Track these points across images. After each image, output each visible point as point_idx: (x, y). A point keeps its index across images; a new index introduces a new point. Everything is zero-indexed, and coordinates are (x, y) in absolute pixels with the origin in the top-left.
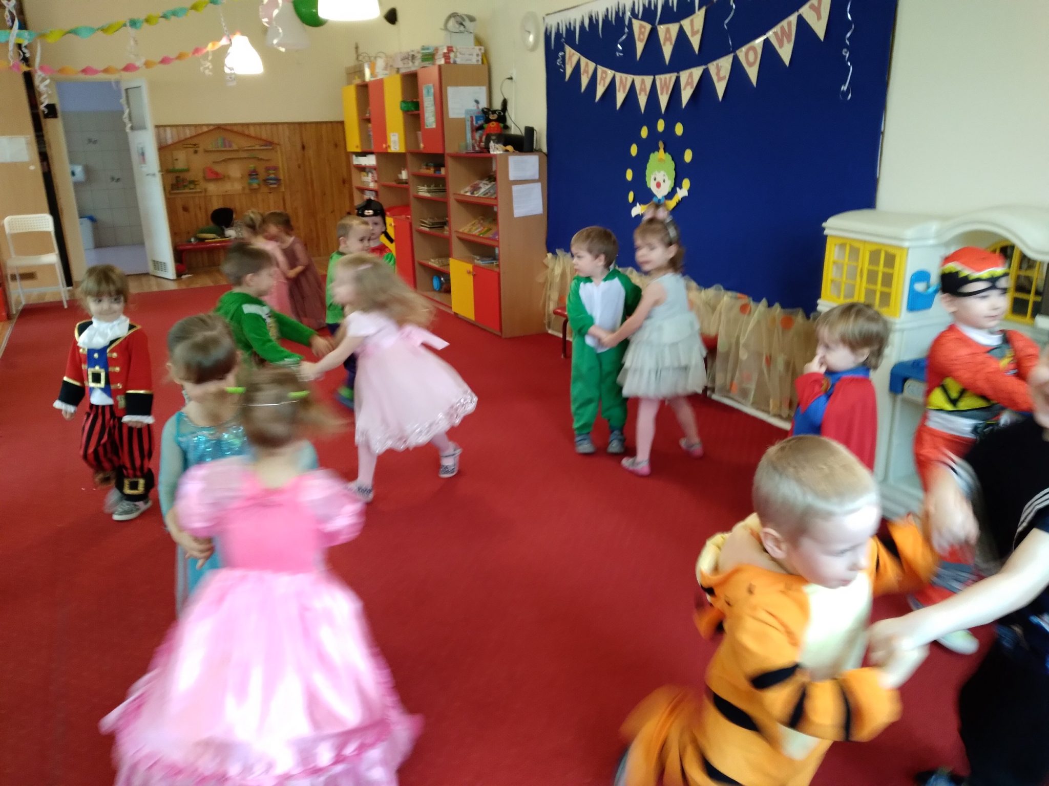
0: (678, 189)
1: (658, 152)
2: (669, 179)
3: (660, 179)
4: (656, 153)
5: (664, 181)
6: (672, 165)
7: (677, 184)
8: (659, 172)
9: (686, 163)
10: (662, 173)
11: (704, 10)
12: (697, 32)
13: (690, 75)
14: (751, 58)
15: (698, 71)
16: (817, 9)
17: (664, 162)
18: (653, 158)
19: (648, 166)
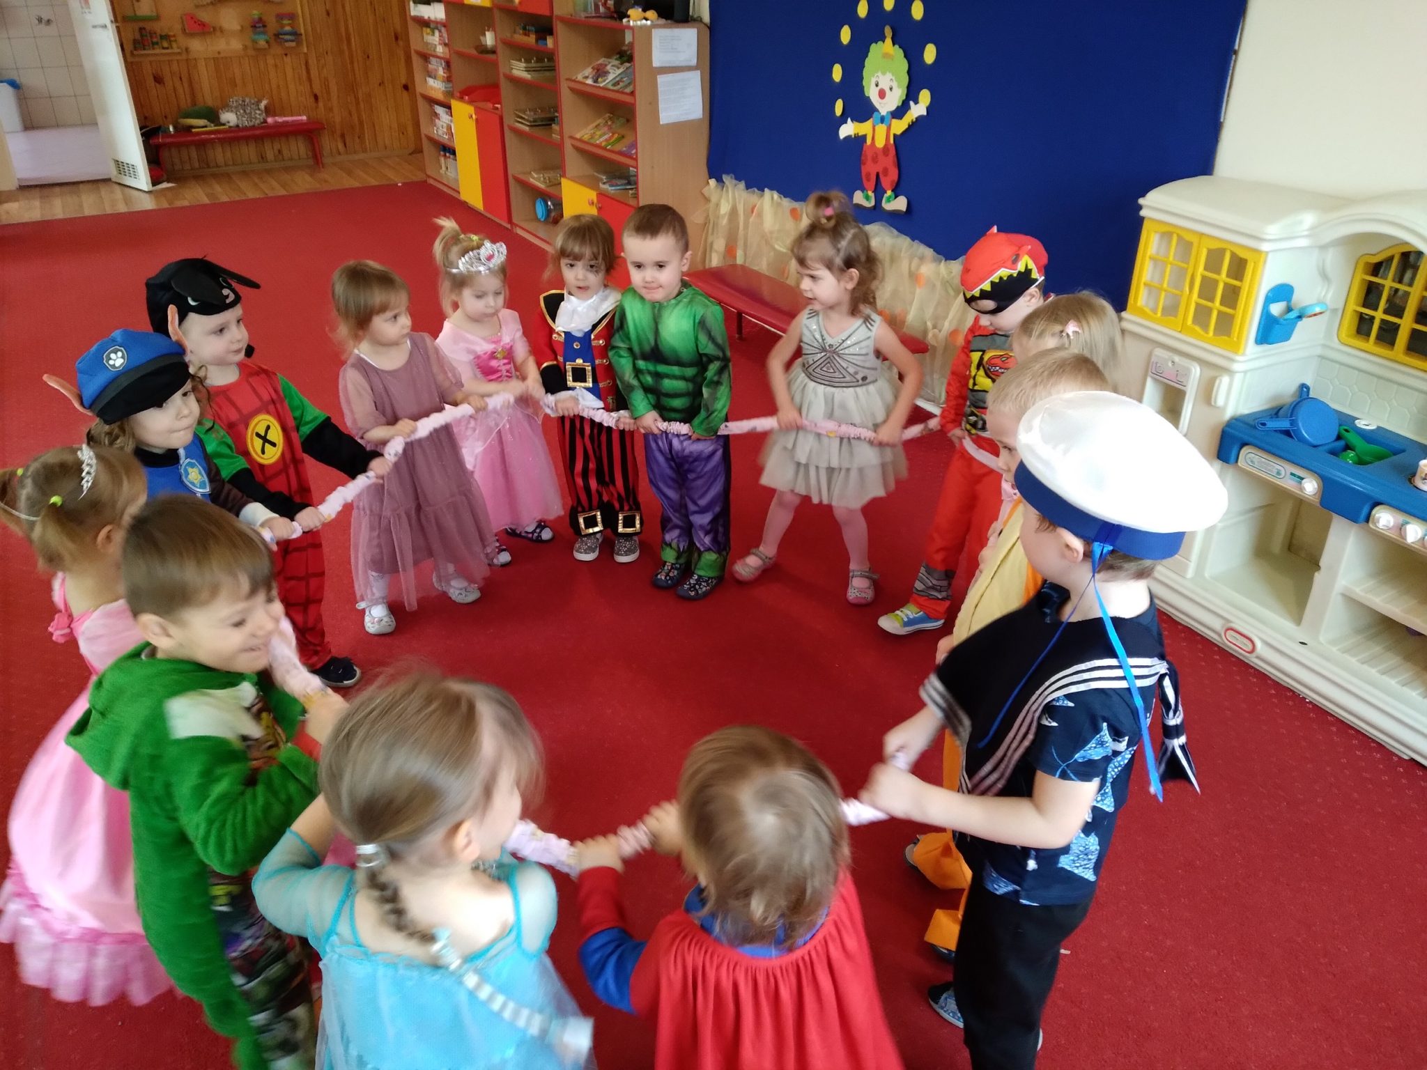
0: (912, 103)
1: (884, 42)
2: (899, 86)
3: (884, 85)
4: (880, 43)
5: (891, 89)
6: (904, 65)
7: (911, 95)
8: (884, 73)
9: (927, 65)
10: (889, 76)
17: (892, 59)
18: (876, 51)
19: (866, 62)
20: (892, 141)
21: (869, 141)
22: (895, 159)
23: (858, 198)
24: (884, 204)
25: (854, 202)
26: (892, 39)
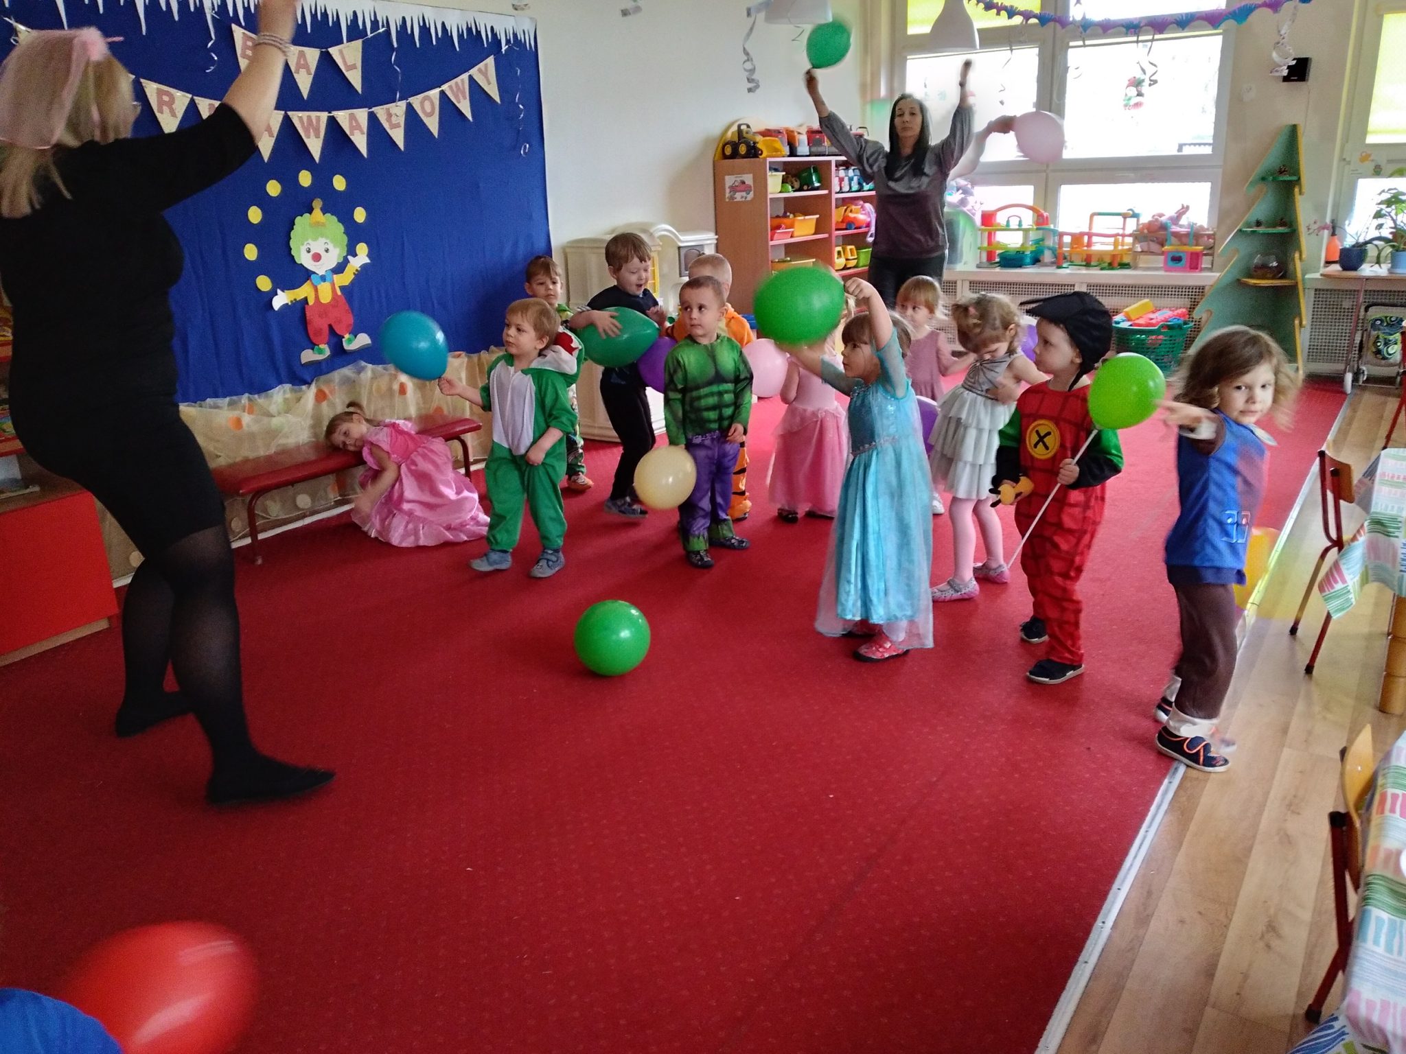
0: (350, 258)
1: (311, 214)
2: (335, 247)
4: (307, 215)
6: (341, 228)
7: (350, 251)
9: (359, 224)
11: (358, 44)
12: (353, 67)
13: (352, 117)
14: (428, 109)
15: (362, 115)
16: (484, 73)
17: (323, 225)
18: (302, 223)
19: (293, 234)
20: (339, 293)
21: (311, 302)
22: (347, 307)
23: (307, 356)
24: (347, 347)
25: (303, 362)
26: (321, 209)
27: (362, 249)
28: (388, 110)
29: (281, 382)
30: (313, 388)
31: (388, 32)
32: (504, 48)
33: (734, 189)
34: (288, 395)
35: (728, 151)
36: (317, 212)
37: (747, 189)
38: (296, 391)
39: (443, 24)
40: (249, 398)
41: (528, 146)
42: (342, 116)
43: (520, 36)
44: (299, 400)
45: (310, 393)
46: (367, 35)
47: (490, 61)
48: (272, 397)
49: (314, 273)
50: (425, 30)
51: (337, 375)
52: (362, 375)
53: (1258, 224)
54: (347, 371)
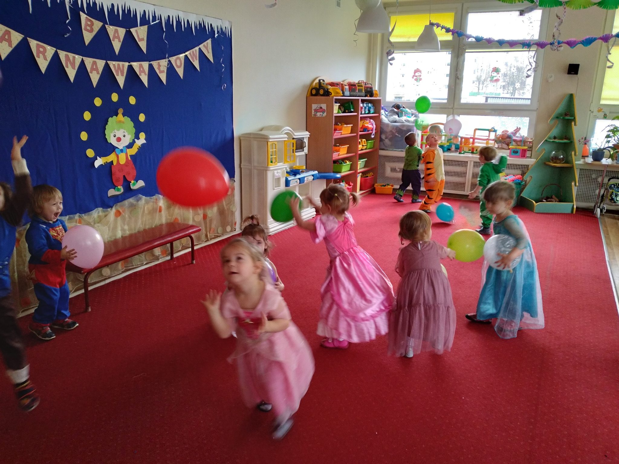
0: (136, 140)
1: (117, 116)
2: (128, 134)
4: (115, 117)
6: (132, 124)
9: (141, 122)
10: (122, 131)
11: (146, 27)
12: (143, 39)
13: (141, 66)
14: (178, 64)
15: (146, 65)
16: (206, 48)
17: (123, 123)
18: (112, 121)
19: (107, 127)
20: (130, 159)
21: (115, 163)
22: (133, 166)
23: (112, 192)
24: (132, 187)
25: (109, 196)
26: (122, 114)
27: (142, 136)
28: (159, 63)
29: (97, 207)
30: (114, 210)
31: (161, 22)
32: (216, 35)
33: (316, 111)
34: (101, 214)
35: (314, 92)
36: (120, 116)
37: (323, 111)
38: (104, 212)
39: (188, 21)
40: (79, 216)
41: (225, 85)
42: (135, 65)
43: (224, 29)
44: (106, 216)
45: (112, 212)
46: (150, 24)
47: (209, 41)
48: (92, 214)
49: (117, 148)
50: (179, 23)
51: (126, 202)
52: (139, 202)
53: (555, 138)
54: (131, 200)
